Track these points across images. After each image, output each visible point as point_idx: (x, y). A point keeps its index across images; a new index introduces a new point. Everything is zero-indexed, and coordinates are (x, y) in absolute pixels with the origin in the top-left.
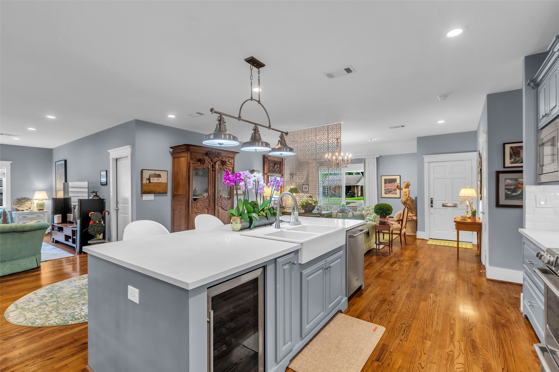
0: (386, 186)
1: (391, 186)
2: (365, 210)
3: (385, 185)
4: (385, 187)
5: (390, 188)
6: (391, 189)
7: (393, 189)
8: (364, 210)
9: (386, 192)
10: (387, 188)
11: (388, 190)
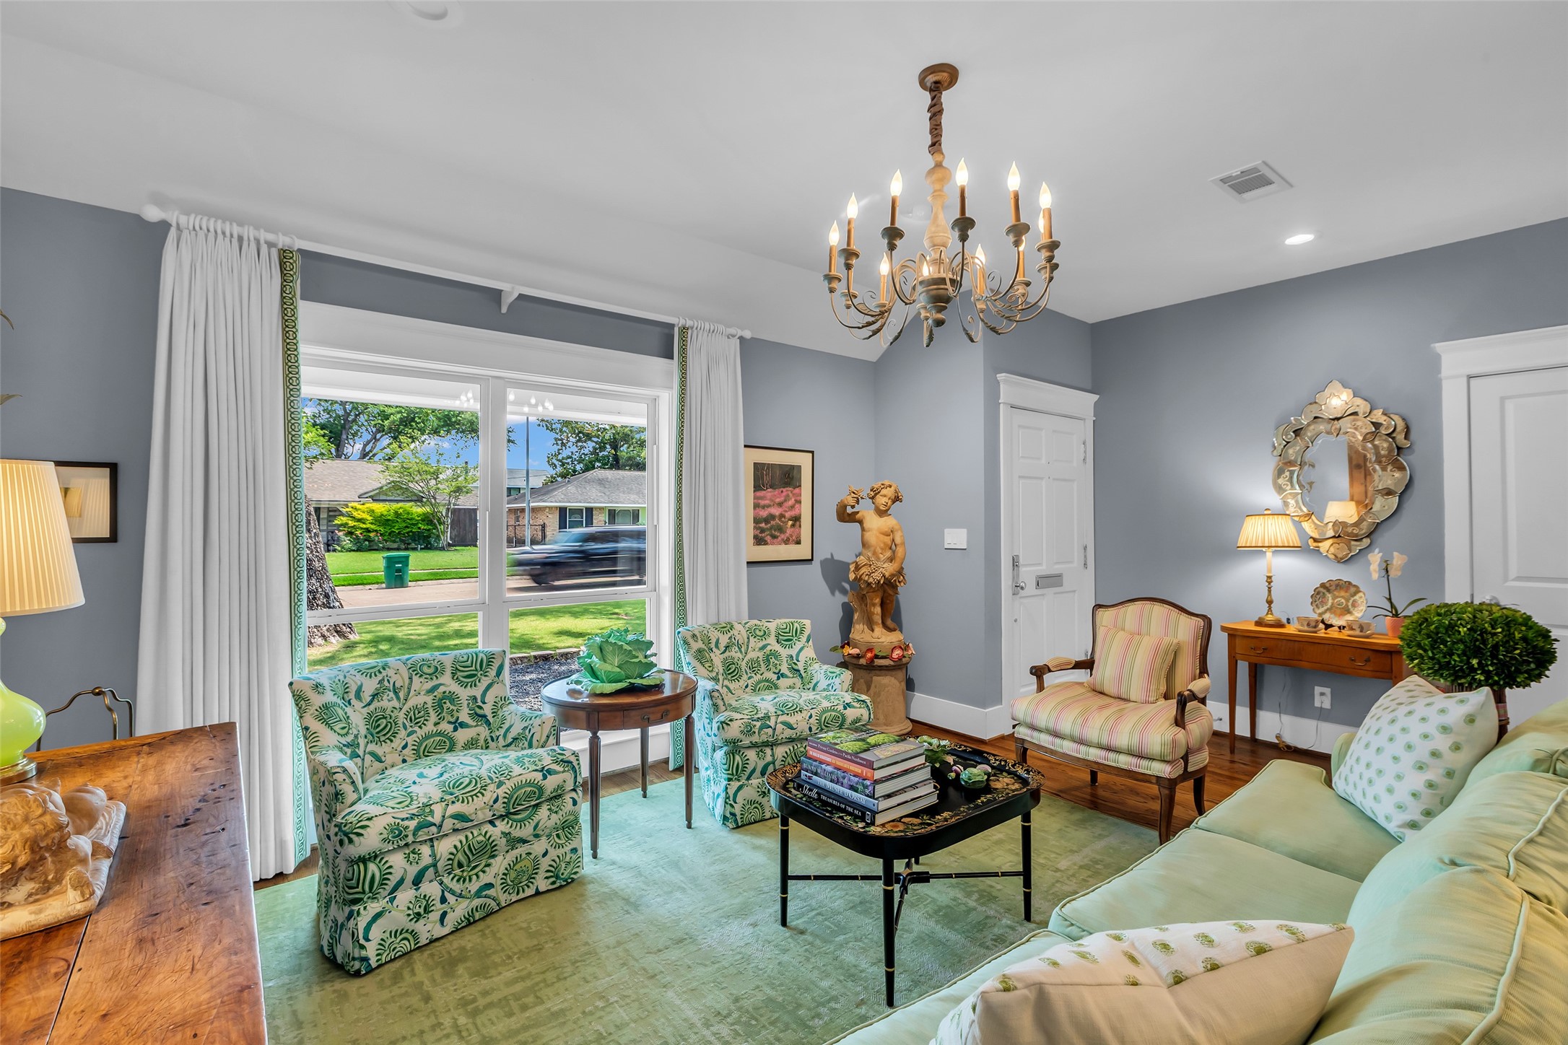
0: (762, 502)
1: (780, 505)
2: (717, 646)
3: (760, 494)
4: (755, 508)
5: (776, 511)
6: (782, 516)
7: (788, 515)
8: (713, 645)
9: (762, 531)
10: (764, 513)
11: (767, 521)
